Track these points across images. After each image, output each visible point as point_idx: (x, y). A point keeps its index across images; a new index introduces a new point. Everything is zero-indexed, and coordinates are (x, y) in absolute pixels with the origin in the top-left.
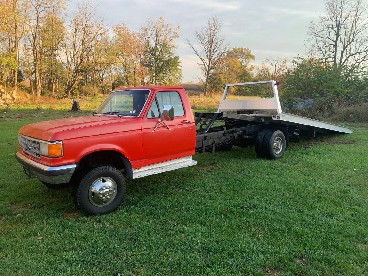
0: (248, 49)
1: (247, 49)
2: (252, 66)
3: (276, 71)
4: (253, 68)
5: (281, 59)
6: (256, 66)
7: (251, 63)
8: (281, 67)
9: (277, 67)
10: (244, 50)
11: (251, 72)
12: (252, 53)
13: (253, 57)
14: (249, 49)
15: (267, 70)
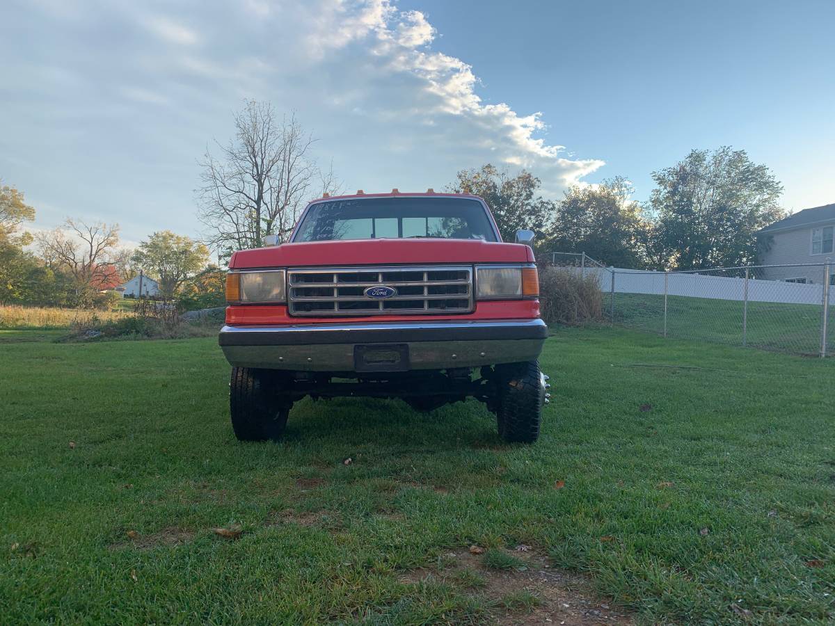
0: (16, 191)
1: (11, 190)
2: (26, 233)
3: (94, 252)
4: (31, 238)
5: (105, 225)
6: (40, 236)
7: (23, 227)
8: (103, 244)
9: (95, 244)
10: (4, 191)
11: (25, 249)
12: (26, 202)
13: (28, 213)
14: (19, 191)
15: (70, 247)
